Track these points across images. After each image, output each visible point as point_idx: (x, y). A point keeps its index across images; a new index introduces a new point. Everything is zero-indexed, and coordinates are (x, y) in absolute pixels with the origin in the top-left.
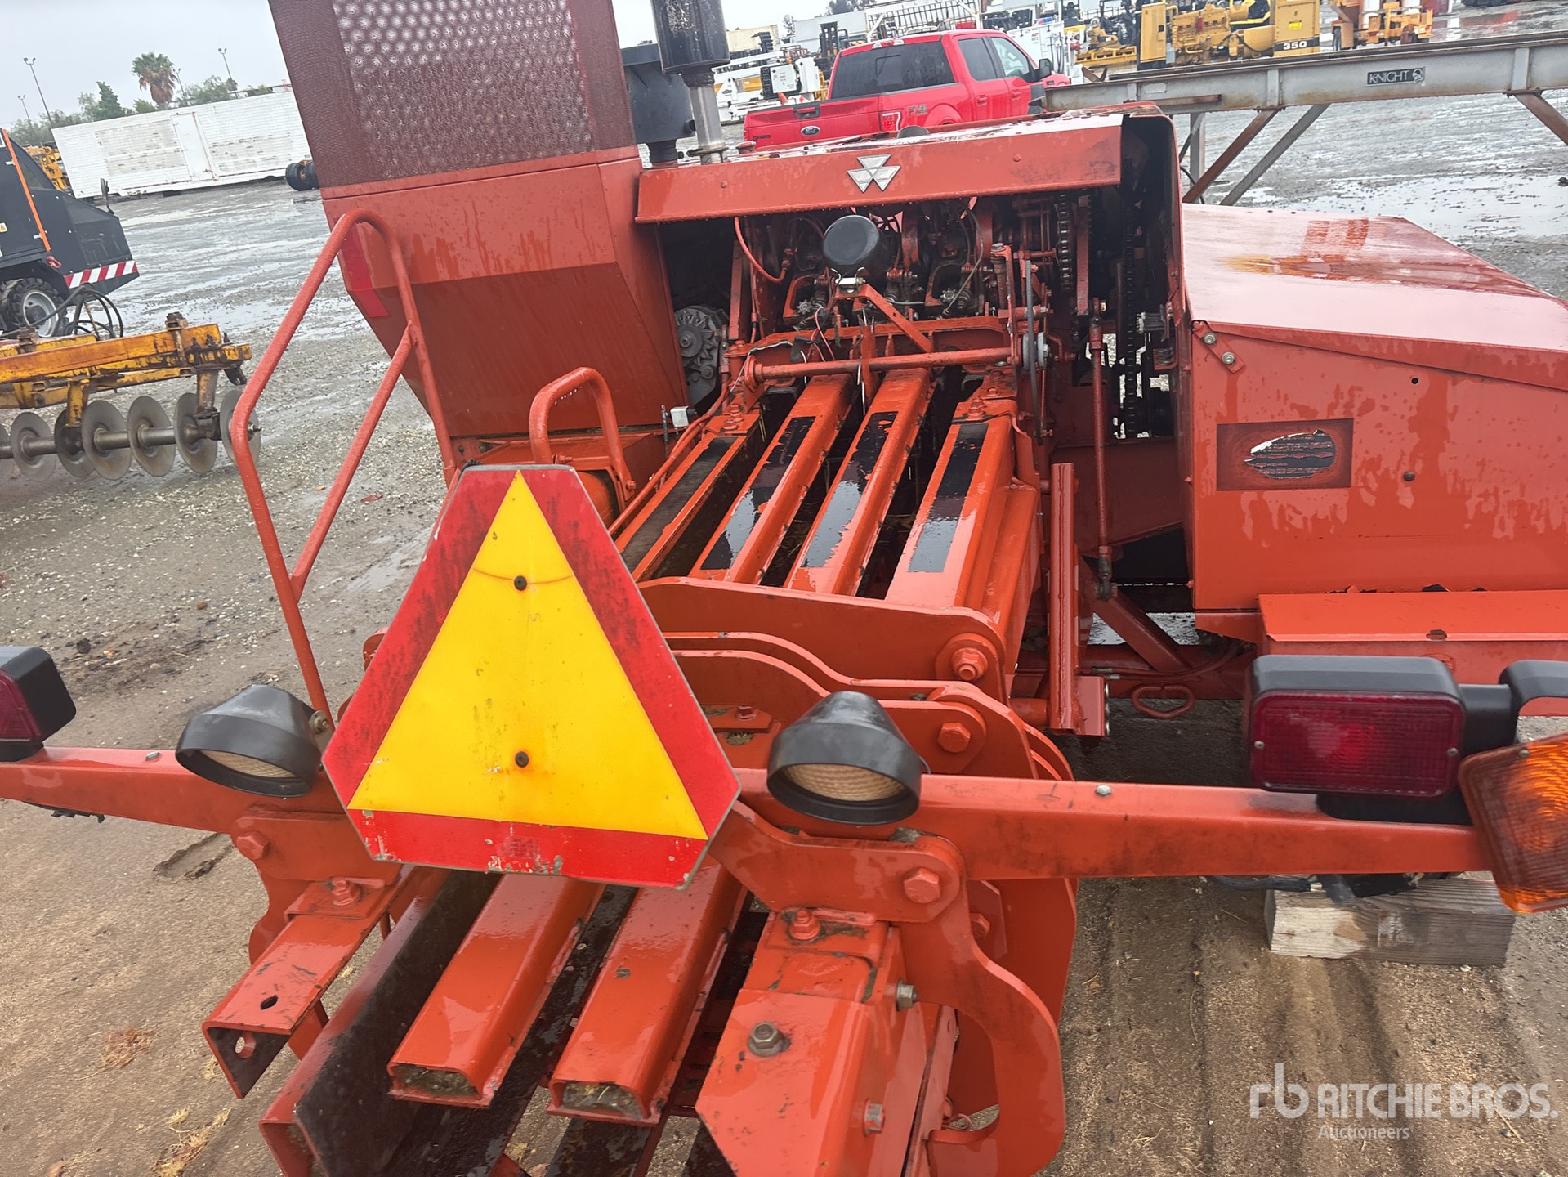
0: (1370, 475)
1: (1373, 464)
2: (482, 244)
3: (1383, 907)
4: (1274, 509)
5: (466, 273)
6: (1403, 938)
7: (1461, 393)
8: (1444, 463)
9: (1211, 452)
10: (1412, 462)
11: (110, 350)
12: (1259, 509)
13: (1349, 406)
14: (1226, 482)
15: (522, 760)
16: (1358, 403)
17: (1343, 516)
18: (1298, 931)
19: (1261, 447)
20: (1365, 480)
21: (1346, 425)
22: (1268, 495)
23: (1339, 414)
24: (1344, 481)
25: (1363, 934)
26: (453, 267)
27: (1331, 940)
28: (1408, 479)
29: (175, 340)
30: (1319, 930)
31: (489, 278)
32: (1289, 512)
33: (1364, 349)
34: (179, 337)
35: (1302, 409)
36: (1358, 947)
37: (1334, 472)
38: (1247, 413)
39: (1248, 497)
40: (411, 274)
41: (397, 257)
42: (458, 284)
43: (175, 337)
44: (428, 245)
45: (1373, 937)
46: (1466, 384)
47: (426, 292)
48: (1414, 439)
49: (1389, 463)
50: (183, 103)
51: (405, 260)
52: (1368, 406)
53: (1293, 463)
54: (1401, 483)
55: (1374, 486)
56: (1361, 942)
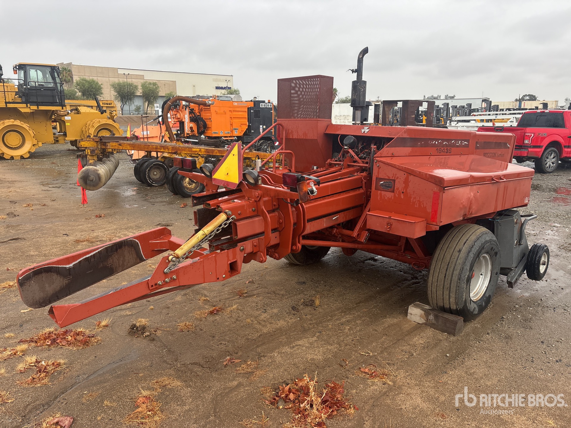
0: (397, 191)
1: (398, 189)
2: (298, 132)
3: (431, 312)
4: (383, 195)
5: (294, 137)
6: (434, 321)
7: (411, 177)
8: (408, 191)
9: (375, 182)
10: (403, 190)
11: (265, 155)
12: (381, 194)
13: (395, 177)
14: (376, 189)
15: (228, 174)
16: (396, 177)
17: (393, 198)
18: (413, 313)
19: (381, 183)
20: (396, 192)
21: (394, 181)
22: (382, 192)
23: (393, 178)
24: (393, 192)
25: (425, 318)
26: (293, 136)
27: (419, 318)
28: (403, 193)
29: (280, 157)
30: (417, 315)
31: (298, 139)
32: (385, 196)
33: (397, 167)
34: (281, 156)
35: (388, 177)
36: (424, 321)
37: (392, 189)
38: (381, 176)
39: (379, 192)
40: (286, 136)
41: (284, 133)
42: (293, 139)
43: (280, 156)
44: (290, 131)
45: (428, 319)
46: (412, 176)
47: (287, 139)
48: (404, 185)
49: (400, 189)
50: (337, 103)
51: (285, 133)
52: (398, 178)
53: (386, 187)
54: (402, 193)
55: (398, 193)
56: (425, 320)
